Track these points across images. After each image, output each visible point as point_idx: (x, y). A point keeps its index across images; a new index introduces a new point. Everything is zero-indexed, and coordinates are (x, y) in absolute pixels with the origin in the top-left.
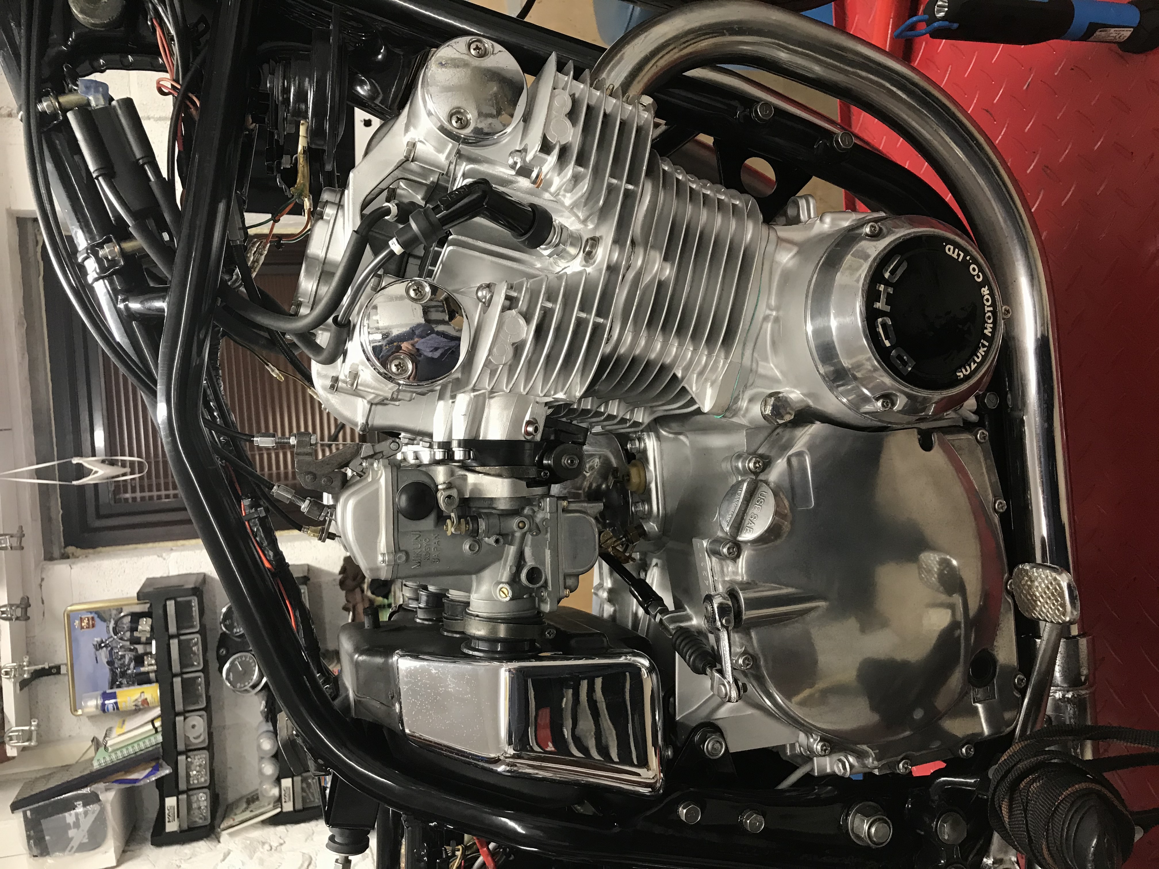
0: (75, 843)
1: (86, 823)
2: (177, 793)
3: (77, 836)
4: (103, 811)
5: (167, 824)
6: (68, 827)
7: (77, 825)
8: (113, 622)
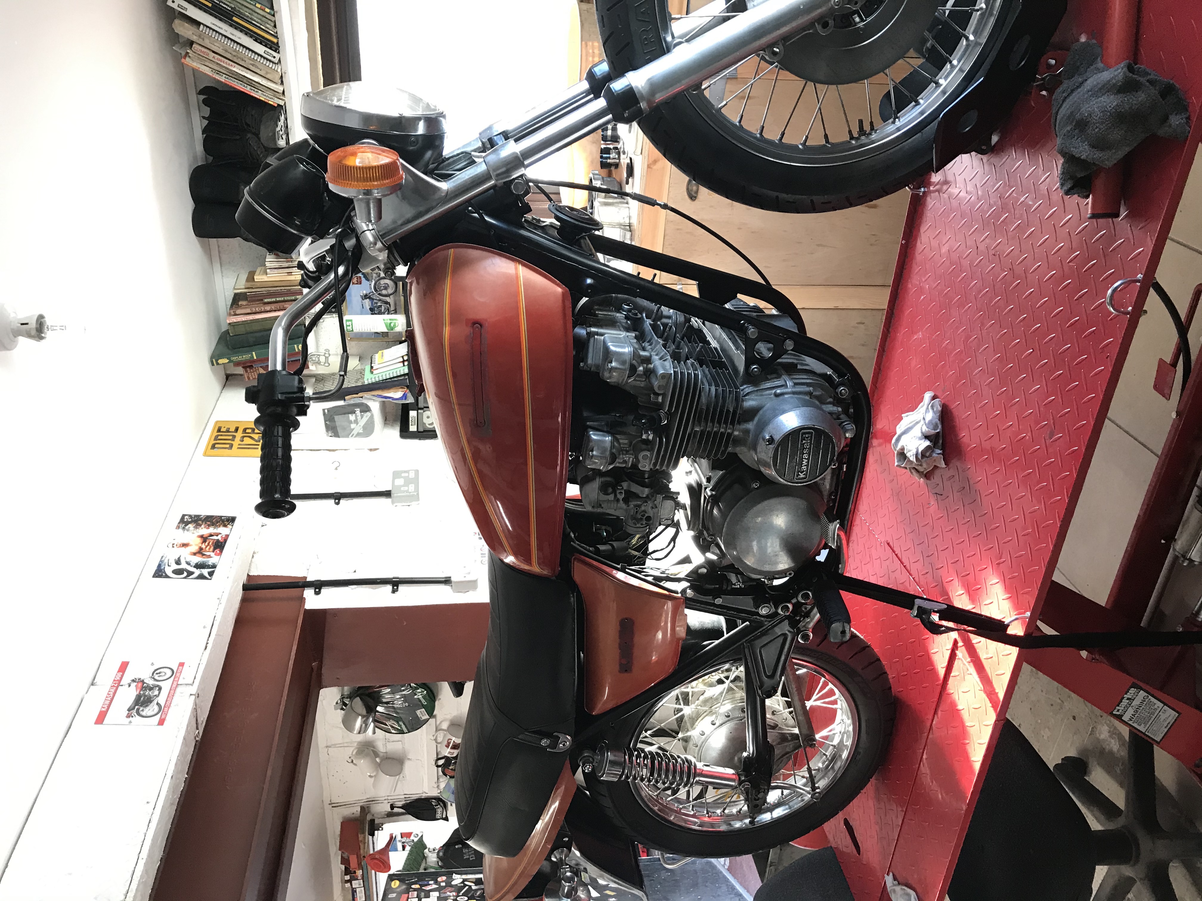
0: (355, 432)
1: (363, 422)
2: (418, 409)
3: (357, 428)
4: (372, 416)
5: (410, 427)
6: (351, 422)
7: (356, 422)
8: (373, 282)
